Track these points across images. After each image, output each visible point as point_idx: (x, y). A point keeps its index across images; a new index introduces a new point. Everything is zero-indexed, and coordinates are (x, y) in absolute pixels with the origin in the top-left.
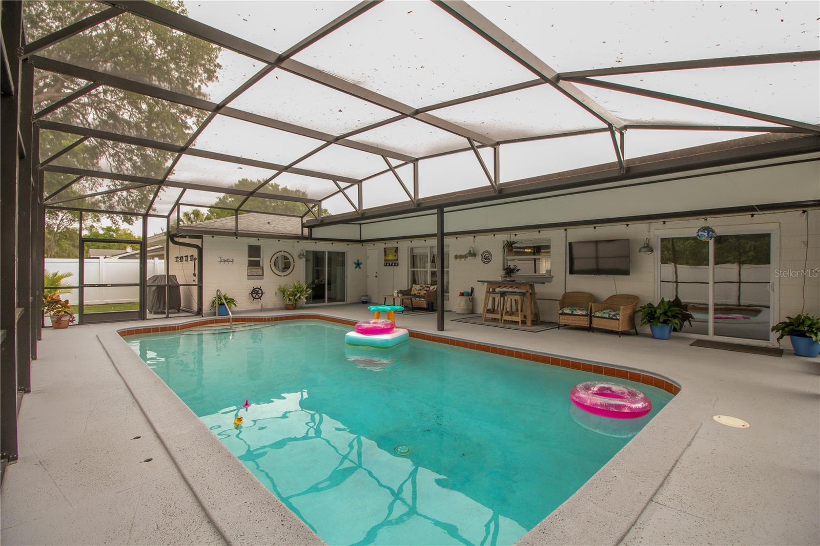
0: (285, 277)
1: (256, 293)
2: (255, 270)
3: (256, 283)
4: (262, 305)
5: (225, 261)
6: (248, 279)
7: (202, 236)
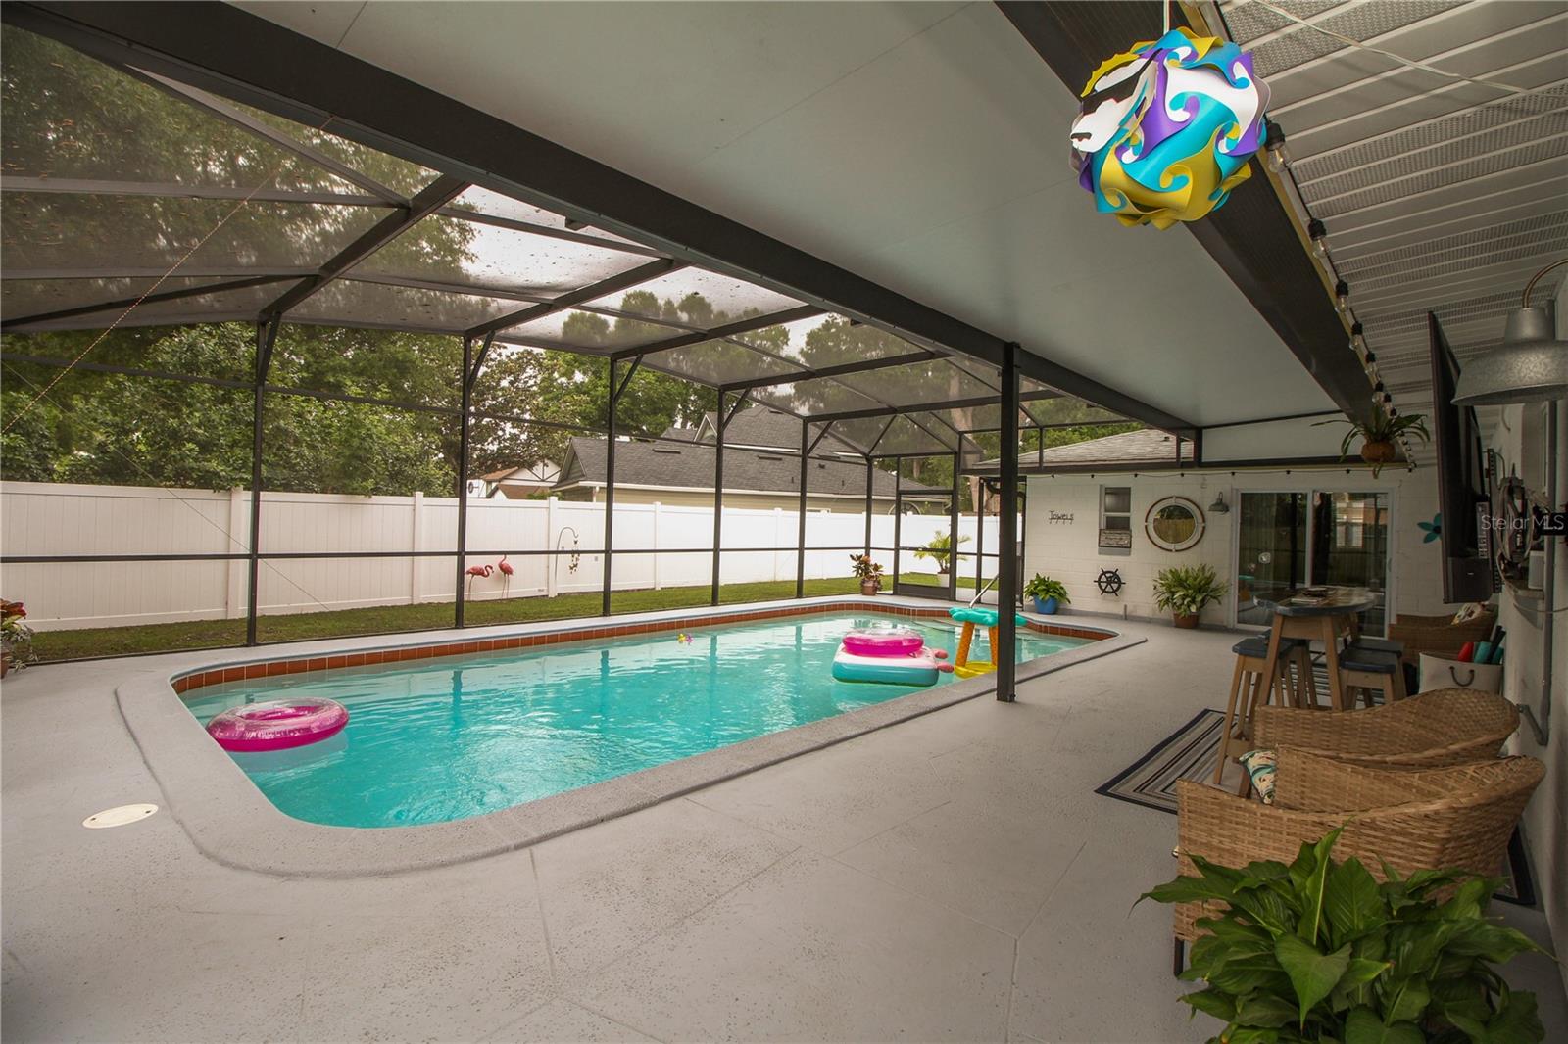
0: (1181, 553)
1: (1111, 582)
2: (1116, 537)
3: (1111, 562)
4: (1126, 606)
5: (1060, 518)
6: (1100, 554)
7: (1026, 477)
